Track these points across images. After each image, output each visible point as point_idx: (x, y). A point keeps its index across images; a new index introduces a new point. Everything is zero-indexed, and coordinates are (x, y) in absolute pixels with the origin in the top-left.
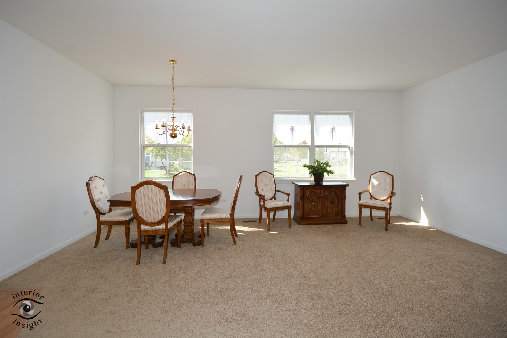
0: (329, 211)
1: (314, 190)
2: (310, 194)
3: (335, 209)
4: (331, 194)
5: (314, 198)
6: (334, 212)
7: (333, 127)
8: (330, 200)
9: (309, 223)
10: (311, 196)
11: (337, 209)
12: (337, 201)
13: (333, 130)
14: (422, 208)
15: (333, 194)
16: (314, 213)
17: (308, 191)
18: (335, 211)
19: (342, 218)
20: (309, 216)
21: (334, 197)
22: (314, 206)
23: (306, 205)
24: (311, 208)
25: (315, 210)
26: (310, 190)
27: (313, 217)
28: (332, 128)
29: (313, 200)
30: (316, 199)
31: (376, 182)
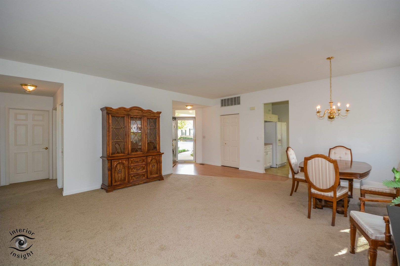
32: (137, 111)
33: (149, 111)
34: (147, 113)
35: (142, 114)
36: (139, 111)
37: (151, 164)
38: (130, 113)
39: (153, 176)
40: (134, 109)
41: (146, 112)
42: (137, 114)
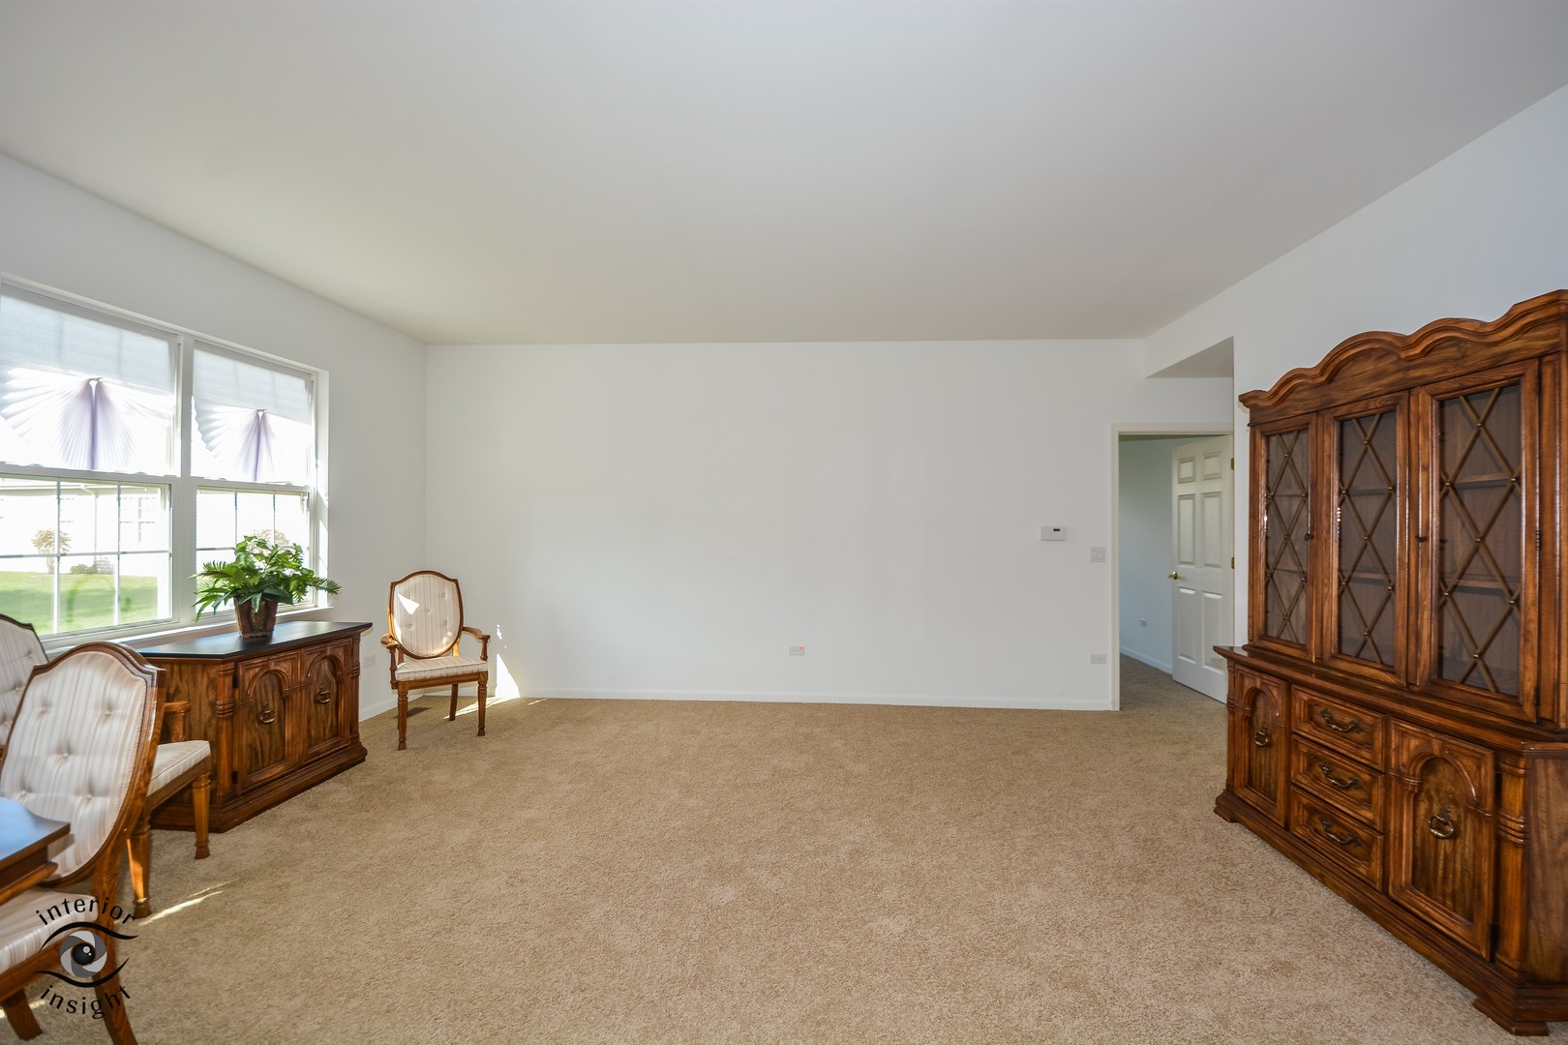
1: (272, 667)
2: (258, 684)
3: (329, 719)
4: (320, 668)
5: (271, 697)
6: (327, 732)
7: (261, 414)
8: (318, 692)
9: (260, 804)
11: (335, 721)
12: (336, 691)
13: (259, 426)
14: (498, 656)
15: (327, 667)
16: (270, 760)
17: (252, 672)
18: (331, 728)
19: (352, 743)
20: (254, 780)
21: (329, 675)
22: (270, 733)
23: (245, 736)
24: (260, 741)
25: (270, 747)
26: (258, 670)
28: (258, 416)
29: (267, 707)
30: (278, 699)
31: (411, 606)
32: (1369, 366)
33: (1445, 335)
34: (1430, 358)
35: (1400, 375)
36: (1381, 358)
37: (1430, 799)
38: (1339, 395)
39: (1426, 913)
40: (1354, 358)
41: (1426, 352)
42: (1368, 389)
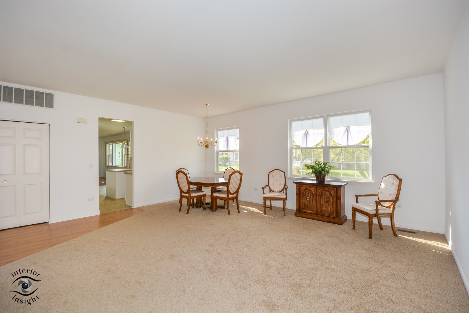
0: (324, 208)
1: (308, 188)
2: (306, 191)
3: (330, 208)
4: (326, 193)
5: (309, 194)
6: (329, 211)
8: (325, 199)
9: (303, 216)
10: (306, 193)
11: (332, 209)
12: (332, 201)
15: (328, 193)
16: (310, 208)
17: (303, 188)
18: (331, 210)
19: (337, 218)
20: (304, 210)
21: (329, 196)
22: (310, 202)
23: (301, 200)
24: (307, 203)
25: (310, 206)
26: (304, 187)
27: (307, 211)
28: (347, 128)
29: (308, 196)
30: (311, 196)
